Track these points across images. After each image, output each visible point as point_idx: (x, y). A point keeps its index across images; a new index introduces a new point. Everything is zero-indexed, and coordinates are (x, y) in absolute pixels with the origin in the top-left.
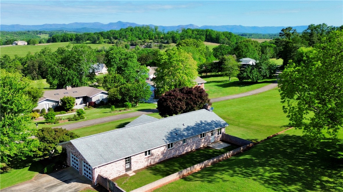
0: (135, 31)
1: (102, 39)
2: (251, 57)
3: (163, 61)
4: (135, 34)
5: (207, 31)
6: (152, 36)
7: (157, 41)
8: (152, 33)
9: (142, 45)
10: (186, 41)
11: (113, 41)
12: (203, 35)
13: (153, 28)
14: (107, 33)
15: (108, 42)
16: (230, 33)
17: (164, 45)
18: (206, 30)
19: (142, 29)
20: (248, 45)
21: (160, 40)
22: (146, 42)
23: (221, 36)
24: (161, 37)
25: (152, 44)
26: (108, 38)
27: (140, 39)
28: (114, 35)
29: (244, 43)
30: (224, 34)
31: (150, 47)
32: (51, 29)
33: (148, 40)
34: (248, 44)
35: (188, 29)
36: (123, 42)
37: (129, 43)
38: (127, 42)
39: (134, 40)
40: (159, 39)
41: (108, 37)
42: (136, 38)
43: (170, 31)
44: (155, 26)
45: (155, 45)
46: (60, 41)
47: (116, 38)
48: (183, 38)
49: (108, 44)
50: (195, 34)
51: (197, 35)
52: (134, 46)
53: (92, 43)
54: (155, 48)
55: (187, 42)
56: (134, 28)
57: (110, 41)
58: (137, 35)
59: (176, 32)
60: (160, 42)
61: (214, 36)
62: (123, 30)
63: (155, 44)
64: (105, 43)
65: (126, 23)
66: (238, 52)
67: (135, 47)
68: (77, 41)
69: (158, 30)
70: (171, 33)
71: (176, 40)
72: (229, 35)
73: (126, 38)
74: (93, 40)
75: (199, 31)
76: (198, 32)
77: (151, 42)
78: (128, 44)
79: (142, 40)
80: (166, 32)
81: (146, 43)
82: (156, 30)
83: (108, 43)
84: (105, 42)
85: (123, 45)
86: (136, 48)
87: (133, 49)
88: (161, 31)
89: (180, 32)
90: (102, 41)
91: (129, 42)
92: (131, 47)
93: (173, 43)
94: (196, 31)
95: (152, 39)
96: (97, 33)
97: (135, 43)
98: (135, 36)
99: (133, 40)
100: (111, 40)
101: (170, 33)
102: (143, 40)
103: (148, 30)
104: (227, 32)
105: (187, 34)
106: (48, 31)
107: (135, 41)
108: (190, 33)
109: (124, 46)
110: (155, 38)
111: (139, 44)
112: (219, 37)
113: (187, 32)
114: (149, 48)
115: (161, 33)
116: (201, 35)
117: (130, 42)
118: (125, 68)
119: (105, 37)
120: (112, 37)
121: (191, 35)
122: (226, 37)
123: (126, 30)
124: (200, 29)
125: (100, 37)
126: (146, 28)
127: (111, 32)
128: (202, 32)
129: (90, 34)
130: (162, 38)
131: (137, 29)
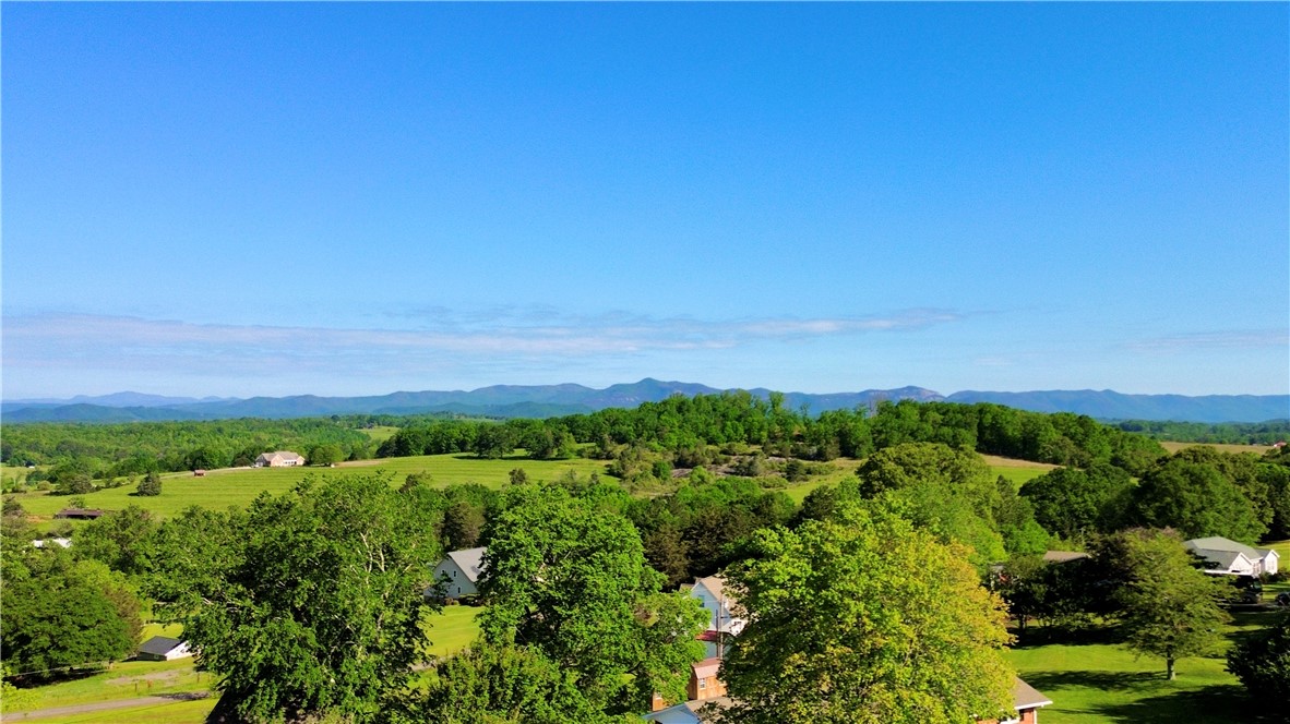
0: (693, 410)
1: (571, 444)
2: (1225, 529)
3: (774, 593)
4: (694, 421)
5: (981, 411)
6: (760, 430)
7: (777, 448)
8: (757, 418)
9: (720, 464)
10: (903, 455)
11: (610, 448)
12: (967, 426)
13: (765, 400)
14: (591, 421)
15: (594, 453)
16: (1080, 418)
17: (805, 463)
18: (978, 408)
19: (721, 403)
20: (1204, 474)
21: (789, 446)
22: (734, 455)
23: (1046, 430)
24: (796, 433)
25: (758, 462)
26: (595, 437)
27: (710, 442)
28: (617, 427)
29: (1182, 463)
30: (1055, 424)
31: (749, 471)
32: (413, 408)
33: (741, 447)
34: (1203, 469)
35: (902, 403)
36: (646, 453)
37: (671, 457)
38: (663, 452)
39: (687, 446)
40: (785, 440)
41: (594, 434)
42: (698, 437)
43: (830, 410)
44: (771, 394)
45: (769, 465)
46: (422, 452)
47: (621, 439)
48: (883, 436)
49: (592, 461)
50: (934, 422)
51: (942, 425)
52: (688, 467)
53: (534, 459)
54: (768, 477)
55: (908, 455)
56: (691, 400)
57: (598, 450)
58: (701, 426)
59: (854, 416)
60: (792, 451)
61: (1013, 431)
62: (650, 407)
63: (770, 462)
64: (583, 457)
65: (670, 383)
66: (1157, 504)
67: (691, 470)
68: (480, 452)
69: (782, 407)
70: (835, 419)
71: (855, 447)
72: (1079, 429)
73: (660, 438)
74: (538, 448)
75: (948, 411)
76: (944, 414)
77: (753, 454)
78: (666, 461)
79: (721, 445)
80: (813, 414)
81: (733, 457)
82: (773, 407)
83: (590, 458)
84: (580, 454)
85: (644, 464)
86: (695, 476)
87: (685, 479)
88: (796, 409)
89: (872, 415)
90: (571, 451)
91: (671, 453)
92: (676, 472)
93: (842, 456)
94: (938, 410)
95: (758, 442)
96: (557, 421)
97: (691, 458)
98: (695, 429)
99: (685, 446)
100: (602, 444)
101: (828, 420)
102: (725, 446)
103: (745, 406)
104: (1068, 415)
105: (900, 421)
106: (397, 418)
107: (692, 449)
108: (913, 418)
109: (651, 466)
110: (769, 436)
111: (709, 460)
112: (1038, 435)
113: (898, 416)
114: (748, 475)
115: (794, 417)
116: (957, 425)
117: (675, 453)
118: (571, 604)
119: (583, 434)
120: (606, 436)
121: (915, 428)
122: (1065, 435)
123: (661, 409)
124: (951, 404)
125: (565, 435)
126: (735, 401)
127: (607, 417)
128: (963, 415)
129: (529, 425)
130: (800, 438)
131: (704, 402)
